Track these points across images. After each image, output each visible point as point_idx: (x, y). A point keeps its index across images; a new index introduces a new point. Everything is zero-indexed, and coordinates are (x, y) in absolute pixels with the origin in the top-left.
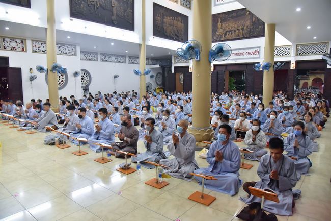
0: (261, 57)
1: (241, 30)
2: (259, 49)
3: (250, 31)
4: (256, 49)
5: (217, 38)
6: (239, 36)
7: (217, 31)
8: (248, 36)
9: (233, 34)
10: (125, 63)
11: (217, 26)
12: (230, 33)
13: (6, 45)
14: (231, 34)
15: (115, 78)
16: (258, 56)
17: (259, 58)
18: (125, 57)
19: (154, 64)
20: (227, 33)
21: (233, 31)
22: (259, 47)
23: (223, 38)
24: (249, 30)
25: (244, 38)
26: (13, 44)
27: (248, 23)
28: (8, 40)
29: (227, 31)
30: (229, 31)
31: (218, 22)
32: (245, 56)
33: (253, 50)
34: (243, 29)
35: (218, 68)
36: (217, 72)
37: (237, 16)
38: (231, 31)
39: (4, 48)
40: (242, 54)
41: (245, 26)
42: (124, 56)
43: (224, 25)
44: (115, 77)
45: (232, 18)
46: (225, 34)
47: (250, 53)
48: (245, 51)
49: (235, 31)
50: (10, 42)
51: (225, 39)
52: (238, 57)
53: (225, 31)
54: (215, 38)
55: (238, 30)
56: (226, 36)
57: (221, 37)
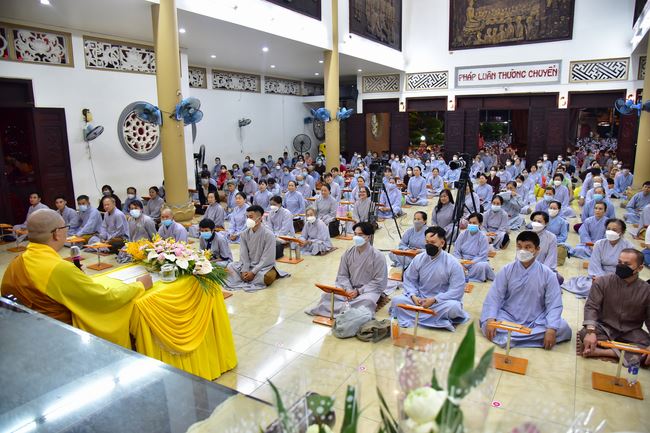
0: (562, 82)
1: (520, 25)
2: (557, 65)
3: (540, 27)
4: (552, 65)
5: (466, 39)
6: (515, 36)
7: (465, 24)
8: (535, 36)
9: (502, 32)
10: (259, 92)
11: (464, 13)
12: (495, 29)
13: (24, 47)
14: (498, 32)
15: (240, 126)
16: (555, 79)
17: (558, 82)
18: (259, 77)
19: (310, 95)
20: (489, 30)
21: (502, 26)
22: (560, 62)
23: (479, 41)
24: (537, 24)
25: (526, 41)
26: (40, 47)
27: (536, 10)
28: (26, 34)
29: (490, 26)
30: (492, 27)
31: (468, 6)
32: (527, 79)
33: (545, 67)
34: (523, 22)
35: (465, 104)
36: (465, 113)
38: (498, 26)
39: (18, 55)
40: (521, 74)
41: (528, 15)
42: (256, 77)
43: (482, 13)
44: (243, 123)
46: (484, 32)
47: (538, 73)
48: (527, 69)
49: (506, 25)
50: (32, 39)
51: (484, 41)
52: (512, 81)
53: (483, 26)
54: (460, 40)
55: (514, 23)
56: (486, 37)
57: (474, 38)
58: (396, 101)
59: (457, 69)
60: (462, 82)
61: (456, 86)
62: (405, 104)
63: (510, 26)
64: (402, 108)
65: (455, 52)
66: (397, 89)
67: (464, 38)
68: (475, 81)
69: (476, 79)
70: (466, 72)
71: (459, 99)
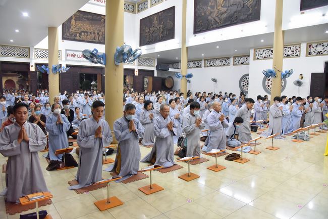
1: (96, 35)
6: (95, 39)
7: (70, 27)
8: (103, 41)
12: (86, 34)
14: (87, 36)
20: (83, 34)
21: (89, 33)
23: (78, 38)
24: (103, 36)
27: (103, 29)
29: (83, 32)
30: (84, 32)
34: (98, 34)
37: (92, 20)
38: (87, 32)
41: (100, 31)
43: (79, 24)
45: (88, 19)
46: (80, 34)
49: (91, 33)
51: (81, 39)
53: (80, 31)
54: (68, 35)
55: (94, 33)
56: (81, 36)
57: (76, 36)
58: (28, 65)
59: (66, 50)
60: (69, 58)
61: (66, 60)
62: (34, 66)
63: (93, 34)
64: (32, 69)
65: (65, 41)
66: (28, 56)
67: (70, 34)
68: (76, 58)
69: (76, 57)
70: (71, 53)
71: (67, 66)
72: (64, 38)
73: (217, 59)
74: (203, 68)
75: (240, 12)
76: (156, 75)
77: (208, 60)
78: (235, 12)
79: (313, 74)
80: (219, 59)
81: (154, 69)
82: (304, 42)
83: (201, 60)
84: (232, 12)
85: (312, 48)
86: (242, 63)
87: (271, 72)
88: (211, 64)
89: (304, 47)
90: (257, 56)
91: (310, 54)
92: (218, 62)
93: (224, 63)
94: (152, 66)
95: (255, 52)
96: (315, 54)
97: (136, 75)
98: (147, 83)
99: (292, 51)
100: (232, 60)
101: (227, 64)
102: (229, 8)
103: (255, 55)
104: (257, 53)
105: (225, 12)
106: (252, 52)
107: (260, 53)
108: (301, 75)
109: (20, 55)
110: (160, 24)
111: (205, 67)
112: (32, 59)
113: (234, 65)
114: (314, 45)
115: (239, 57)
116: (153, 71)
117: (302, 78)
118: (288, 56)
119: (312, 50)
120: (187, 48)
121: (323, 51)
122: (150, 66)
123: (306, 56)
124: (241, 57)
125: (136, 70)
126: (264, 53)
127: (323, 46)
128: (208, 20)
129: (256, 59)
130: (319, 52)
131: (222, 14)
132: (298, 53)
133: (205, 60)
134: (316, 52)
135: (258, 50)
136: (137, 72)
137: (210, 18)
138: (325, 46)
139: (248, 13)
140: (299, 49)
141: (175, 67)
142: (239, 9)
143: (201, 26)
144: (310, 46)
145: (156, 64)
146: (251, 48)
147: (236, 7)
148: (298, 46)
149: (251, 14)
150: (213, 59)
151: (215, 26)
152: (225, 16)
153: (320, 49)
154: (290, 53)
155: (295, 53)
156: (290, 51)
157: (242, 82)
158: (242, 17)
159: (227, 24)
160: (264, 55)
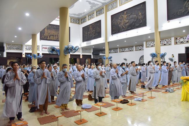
5: (45, 37)
7: (44, 33)
14: (54, 37)
20: (51, 36)
21: (54, 36)
23: (49, 39)
29: (51, 35)
30: (52, 35)
37: (57, 29)
38: (53, 35)
43: (49, 31)
45: (54, 28)
46: (50, 36)
53: (49, 35)
54: (43, 37)
55: (58, 36)
57: (47, 37)
58: (21, 54)
59: (42, 45)
60: (44, 49)
61: (42, 50)
62: (24, 55)
63: (56, 36)
64: (24, 56)
65: (42, 41)
66: (21, 49)
70: (45, 47)
71: (43, 54)
72: (41, 39)
73: (126, 47)
74: (119, 53)
75: (136, 22)
76: (92, 58)
77: (121, 48)
78: (133, 22)
79: (179, 54)
80: (127, 47)
81: (91, 54)
82: (173, 37)
83: (117, 48)
84: (131, 22)
85: (177, 40)
86: (140, 49)
87: (154, 54)
88: (123, 50)
89: (173, 39)
90: (148, 46)
91: (176, 43)
92: (127, 49)
93: (130, 49)
94: (90, 53)
95: (146, 43)
96: (179, 43)
97: (81, 58)
98: (88, 62)
99: (167, 42)
100: (134, 48)
101: (132, 50)
102: (130, 20)
103: (146, 45)
104: (147, 44)
105: (128, 22)
106: (145, 43)
107: (149, 44)
108: (173, 55)
109: (17, 49)
110: (93, 29)
111: (120, 52)
112: (23, 51)
113: (136, 50)
114: (178, 38)
115: (138, 46)
116: (91, 55)
117: (173, 56)
118: (165, 44)
119: (178, 41)
120: (108, 42)
121: (184, 41)
122: (89, 53)
123: (175, 44)
124: (139, 46)
125: (81, 55)
126: (151, 44)
127: (183, 38)
128: (119, 27)
129: (147, 47)
130: (182, 42)
131: (126, 23)
132: (170, 43)
133: (120, 48)
134: (180, 42)
135: (148, 42)
136: (82, 57)
137: (120, 26)
138: (184, 39)
139: (140, 23)
140: (170, 41)
141: (103, 52)
142: (135, 20)
143: (115, 30)
144: (176, 39)
145: (92, 52)
146: (144, 41)
147: (134, 19)
148: (170, 39)
149: (141, 23)
150: (124, 48)
151: (123, 30)
152: (128, 24)
153: (182, 40)
154: (166, 43)
155: (168, 43)
156: (166, 42)
157: (141, 60)
158: (137, 25)
159: (129, 29)
160: (151, 45)
